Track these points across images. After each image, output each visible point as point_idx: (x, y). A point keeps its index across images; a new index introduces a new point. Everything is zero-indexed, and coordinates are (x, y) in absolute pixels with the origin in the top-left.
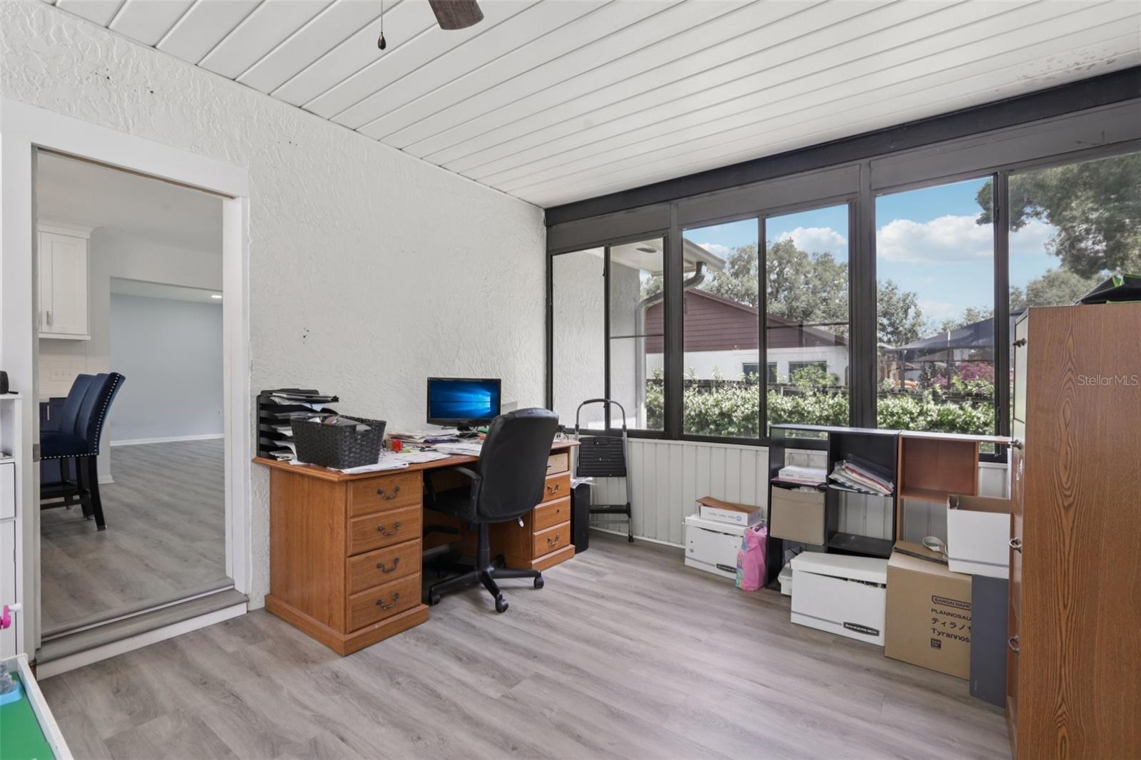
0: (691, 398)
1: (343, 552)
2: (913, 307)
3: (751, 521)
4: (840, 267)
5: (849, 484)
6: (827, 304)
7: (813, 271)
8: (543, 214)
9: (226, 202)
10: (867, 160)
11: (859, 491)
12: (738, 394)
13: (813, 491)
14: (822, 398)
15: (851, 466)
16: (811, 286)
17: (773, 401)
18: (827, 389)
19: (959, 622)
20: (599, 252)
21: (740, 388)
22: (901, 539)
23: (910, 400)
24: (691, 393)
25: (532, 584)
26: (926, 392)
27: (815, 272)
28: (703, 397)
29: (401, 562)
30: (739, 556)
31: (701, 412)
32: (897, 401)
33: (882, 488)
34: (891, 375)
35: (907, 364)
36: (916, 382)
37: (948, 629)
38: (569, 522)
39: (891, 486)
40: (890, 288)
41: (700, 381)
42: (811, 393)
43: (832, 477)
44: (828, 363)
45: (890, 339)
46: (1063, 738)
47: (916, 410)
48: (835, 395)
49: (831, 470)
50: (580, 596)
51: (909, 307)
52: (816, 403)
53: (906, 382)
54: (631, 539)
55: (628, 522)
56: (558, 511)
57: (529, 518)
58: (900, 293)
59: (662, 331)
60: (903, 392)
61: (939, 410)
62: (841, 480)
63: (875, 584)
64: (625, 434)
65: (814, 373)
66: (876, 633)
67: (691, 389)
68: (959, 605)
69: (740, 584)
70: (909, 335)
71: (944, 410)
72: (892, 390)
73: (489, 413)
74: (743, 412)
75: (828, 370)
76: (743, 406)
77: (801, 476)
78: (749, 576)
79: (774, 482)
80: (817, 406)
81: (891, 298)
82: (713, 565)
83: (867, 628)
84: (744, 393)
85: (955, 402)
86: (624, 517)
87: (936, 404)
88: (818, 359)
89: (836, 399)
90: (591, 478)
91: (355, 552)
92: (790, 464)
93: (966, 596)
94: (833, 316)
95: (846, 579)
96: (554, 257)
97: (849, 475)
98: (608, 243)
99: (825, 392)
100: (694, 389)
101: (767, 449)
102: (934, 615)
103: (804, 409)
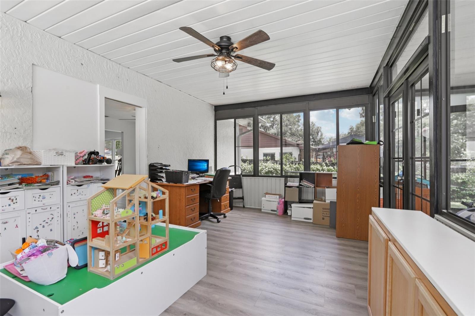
0: (247, 166)
1: (184, 204)
2: (320, 132)
3: (279, 198)
4: (296, 116)
5: (304, 185)
6: (291, 130)
7: (286, 117)
8: (214, 107)
9: (137, 108)
10: (308, 102)
11: (307, 187)
12: (263, 164)
13: (296, 188)
14: (291, 165)
15: (305, 181)
16: (285, 123)
17: (276, 167)
18: (293, 162)
19: (328, 213)
20: (233, 120)
21: (264, 162)
22: (316, 198)
23: (319, 166)
24: (247, 164)
25: (223, 217)
26: (323, 163)
27: (287, 118)
28: (251, 165)
29: (196, 208)
30: (277, 207)
31: (250, 171)
32: (315, 166)
33: (312, 186)
34: (313, 157)
35: (318, 153)
36: (321, 160)
37: (326, 215)
38: (229, 201)
39: (314, 185)
40: (312, 125)
41: (249, 160)
42: (288, 164)
43: (300, 184)
44: (293, 153)
45: (312, 144)
46: (343, 226)
47: (321, 169)
48: (296, 164)
49: (300, 182)
50: (237, 219)
51: (319, 132)
52: (290, 167)
53: (318, 159)
54: (244, 207)
55: (243, 202)
56: (227, 198)
57: (220, 199)
58: (316, 127)
59: (253, 145)
60: (317, 163)
61: (328, 169)
62: (303, 184)
63: (310, 208)
64: (241, 176)
65: (288, 157)
66: (311, 219)
67: (247, 163)
68: (328, 209)
69: (278, 214)
70: (319, 142)
71: (329, 169)
72: (314, 162)
73: (206, 169)
74: (265, 171)
75: (293, 155)
76: (265, 168)
77: (293, 184)
78: (281, 211)
79: (286, 186)
80: (290, 168)
81: (313, 129)
82: (269, 210)
83: (309, 218)
84: (265, 164)
85: (332, 166)
86: (241, 200)
87: (327, 167)
88: (289, 152)
89: (296, 166)
90: (234, 189)
91: (188, 205)
92: (289, 182)
93: (329, 207)
94: (293, 135)
95: (304, 207)
96: (217, 121)
97: (305, 183)
98: (235, 118)
99: (292, 163)
100: (248, 163)
101: (284, 178)
102: (323, 212)
103: (286, 169)
